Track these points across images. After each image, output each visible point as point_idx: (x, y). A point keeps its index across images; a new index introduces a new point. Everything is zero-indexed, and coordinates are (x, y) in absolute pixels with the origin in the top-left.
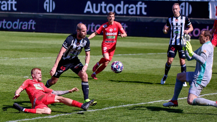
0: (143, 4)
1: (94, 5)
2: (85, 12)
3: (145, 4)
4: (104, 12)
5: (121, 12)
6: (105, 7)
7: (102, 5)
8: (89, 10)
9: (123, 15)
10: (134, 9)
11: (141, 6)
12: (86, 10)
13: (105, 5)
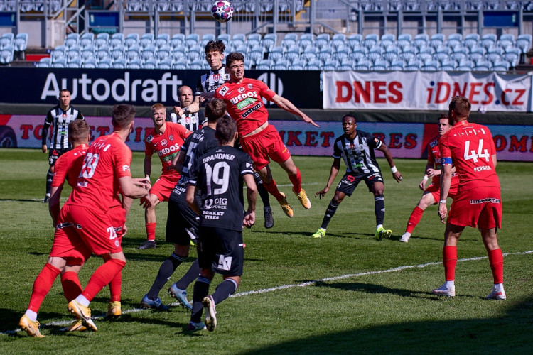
0: (175, 77)
1: (64, 81)
2: (43, 97)
3: (179, 79)
4: (87, 97)
5: (126, 97)
6: (89, 87)
7: (80, 81)
8: (51, 93)
9: (130, 102)
10: (154, 90)
11: (169, 83)
12: (46, 93)
13: (89, 81)
